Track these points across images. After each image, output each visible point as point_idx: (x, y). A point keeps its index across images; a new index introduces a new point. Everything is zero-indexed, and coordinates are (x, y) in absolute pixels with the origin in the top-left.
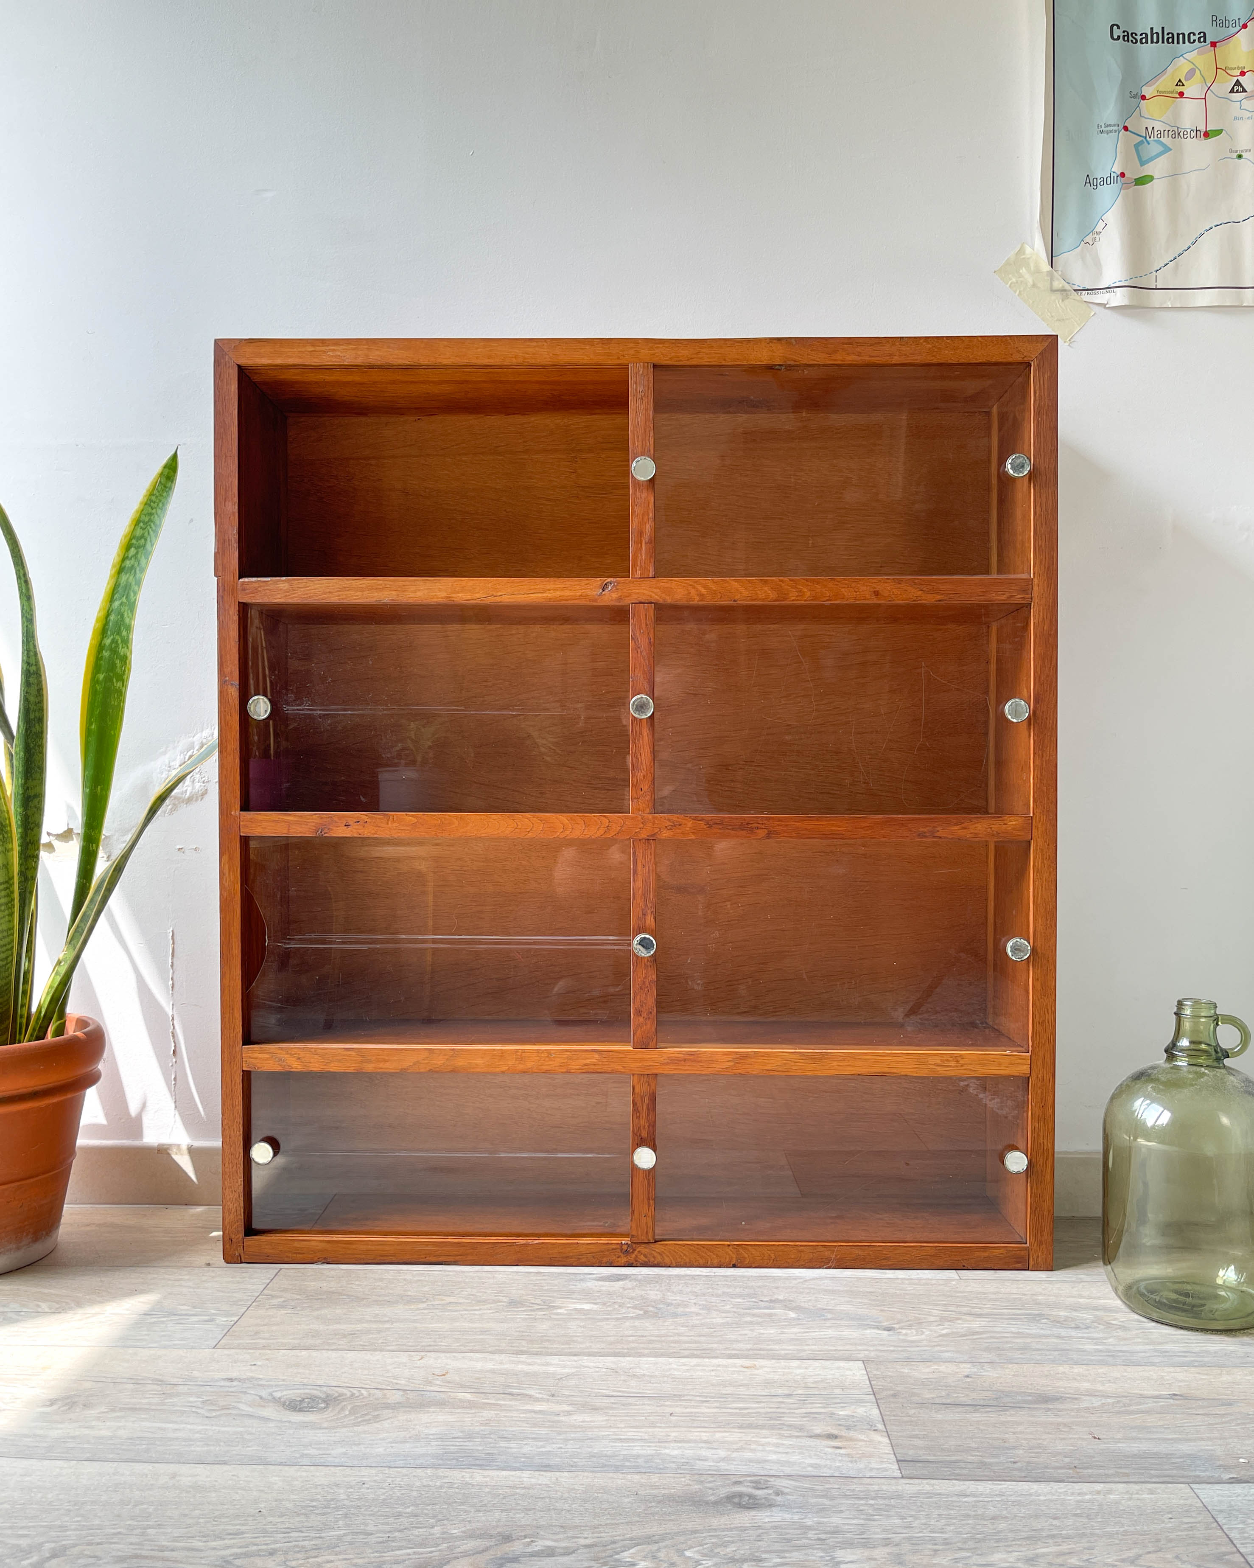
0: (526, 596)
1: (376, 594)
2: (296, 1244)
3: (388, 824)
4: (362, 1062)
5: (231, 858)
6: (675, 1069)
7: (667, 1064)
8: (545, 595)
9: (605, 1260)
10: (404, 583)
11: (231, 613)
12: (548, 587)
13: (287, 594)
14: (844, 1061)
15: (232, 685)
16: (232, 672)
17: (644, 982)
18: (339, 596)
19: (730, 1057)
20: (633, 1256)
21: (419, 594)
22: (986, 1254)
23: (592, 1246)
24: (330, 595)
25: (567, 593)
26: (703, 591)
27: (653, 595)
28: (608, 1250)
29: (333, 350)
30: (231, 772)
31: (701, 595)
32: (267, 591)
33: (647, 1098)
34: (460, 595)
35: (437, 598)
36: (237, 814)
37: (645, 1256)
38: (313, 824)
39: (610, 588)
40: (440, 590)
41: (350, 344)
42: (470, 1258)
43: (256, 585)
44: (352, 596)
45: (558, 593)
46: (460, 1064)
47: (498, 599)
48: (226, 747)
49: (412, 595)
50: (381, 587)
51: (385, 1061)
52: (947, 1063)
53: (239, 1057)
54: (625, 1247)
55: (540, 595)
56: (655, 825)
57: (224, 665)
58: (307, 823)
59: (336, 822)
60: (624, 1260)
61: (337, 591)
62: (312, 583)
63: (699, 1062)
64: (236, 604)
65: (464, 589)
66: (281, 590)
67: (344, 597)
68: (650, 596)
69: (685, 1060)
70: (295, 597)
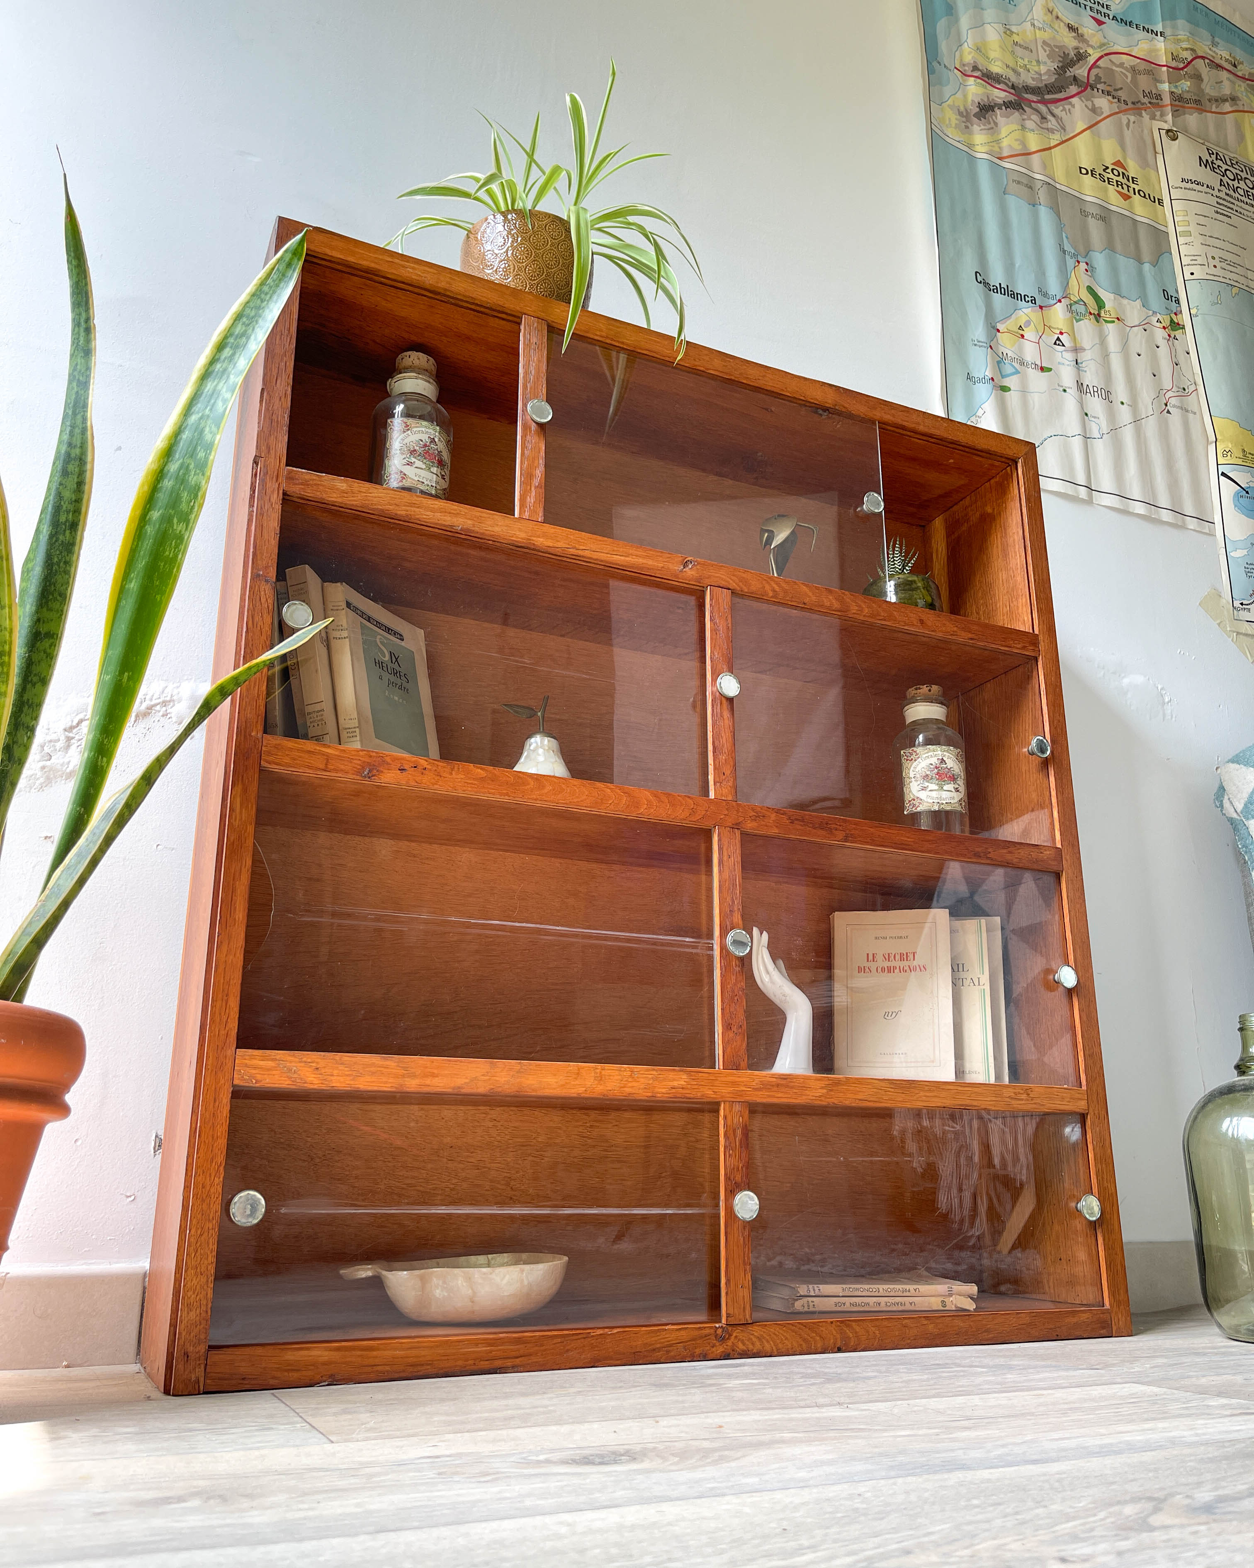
0: (609, 556)
1: (449, 518)
2: (289, 1356)
3: (451, 774)
4: (403, 1076)
5: (245, 790)
6: (769, 1096)
7: (760, 1089)
8: (627, 559)
9: (698, 1351)
10: (481, 514)
11: (271, 500)
12: (631, 552)
13: (345, 495)
14: (930, 1091)
15: (267, 581)
16: (267, 567)
17: (733, 991)
20: (730, 1343)
21: (497, 529)
22: (1075, 1320)
24: (397, 508)
25: (650, 562)
26: (777, 588)
27: (731, 582)
28: (701, 1337)
29: (413, 268)
31: (774, 591)
32: (321, 488)
33: (739, 1132)
34: (542, 540)
35: (517, 539)
36: (259, 735)
37: (743, 1343)
38: (359, 762)
39: (690, 566)
40: (520, 530)
41: (431, 268)
42: (534, 1359)
43: (306, 478)
44: (422, 514)
45: (641, 560)
46: (529, 1082)
47: (580, 553)
49: (490, 528)
50: (455, 512)
51: (434, 1076)
52: (1019, 1097)
53: (230, 1064)
54: (719, 1332)
55: (623, 558)
56: (740, 814)
57: (259, 558)
58: (350, 760)
59: (388, 764)
60: (720, 1349)
61: (405, 506)
62: (376, 491)
63: (792, 1087)
64: (281, 492)
65: (545, 535)
66: (337, 489)
67: (412, 513)
68: (728, 582)
69: (778, 1085)
70: (355, 501)
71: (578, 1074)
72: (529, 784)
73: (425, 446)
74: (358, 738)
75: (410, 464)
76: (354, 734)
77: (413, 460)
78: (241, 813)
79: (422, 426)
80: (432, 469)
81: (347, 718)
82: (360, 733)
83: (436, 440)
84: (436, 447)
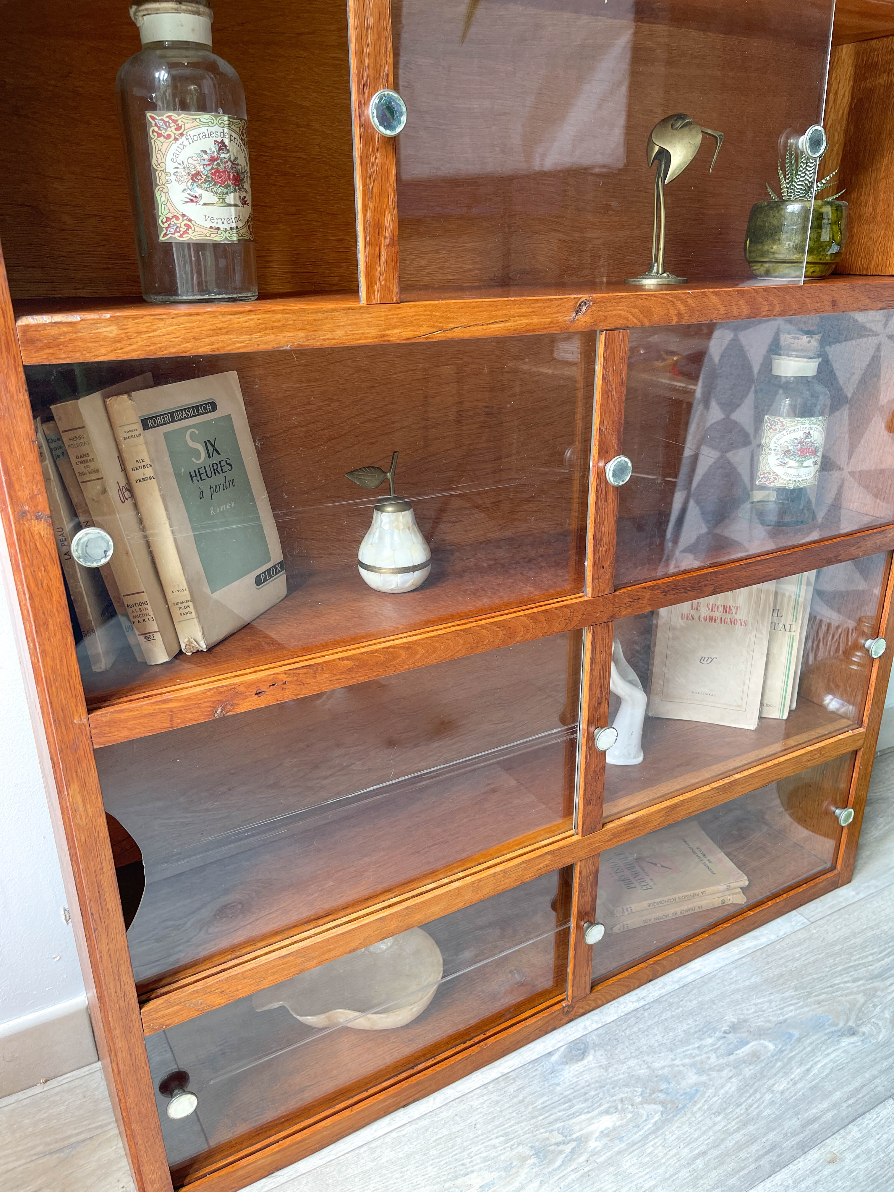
0: (485, 327)
1: (272, 337)
2: (240, 1173)
3: (315, 677)
4: (303, 962)
5: (83, 785)
6: (618, 841)
7: (612, 839)
8: (507, 324)
9: (549, 1029)
10: (315, 316)
11: (13, 389)
12: (512, 312)
13: (119, 345)
15: (38, 518)
16: (33, 497)
17: (595, 771)
18: (212, 344)
19: (662, 814)
20: (573, 1013)
21: (339, 333)
22: (815, 890)
23: (539, 1023)
24: (197, 343)
25: (535, 320)
26: (682, 308)
27: (631, 317)
28: (552, 1019)
30: (61, 661)
32: (79, 343)
33: (591, 878)
35: (366, 339)
36: (85, 721)
37: (582, 1008)
38: (209, 704)
39: (584, 309)
42: (429, 1089)
43: (54, 331)
44: (235, 343)
45: (525, 321)
46: (415, 919)
47: (450, 335)
48: (46, 623)
49: (329, 336)
50: (279, 324)
52: (814, 757)
53: (138, 1024)
54: (566, 1009)
55: (502, 325)
56: (616, 605)
57: (17, 487)
58: (198, 705)
59: (242, 693)
60: (567, 1019)
61: (208, 336)
62: (161, 324)
63: (638, 826)
64: (21, 369)
65: (403, 323)
66: (105, 339)
67: (221, 345)
68: (626, 319)
69: (626, 831)
70: (135, 350)
71: (458, 895)
72: (400, 657)
73: (212, 160)
74: (194, 614)
75: (194, 199)
76: (188, 610)
77: (198, 191)
78: (86, 810)
79: (202, 124)
80: (227, 201)
81: (175, 590)
82: (195, 607)
83: (226, 141)
84: (227, 156)
